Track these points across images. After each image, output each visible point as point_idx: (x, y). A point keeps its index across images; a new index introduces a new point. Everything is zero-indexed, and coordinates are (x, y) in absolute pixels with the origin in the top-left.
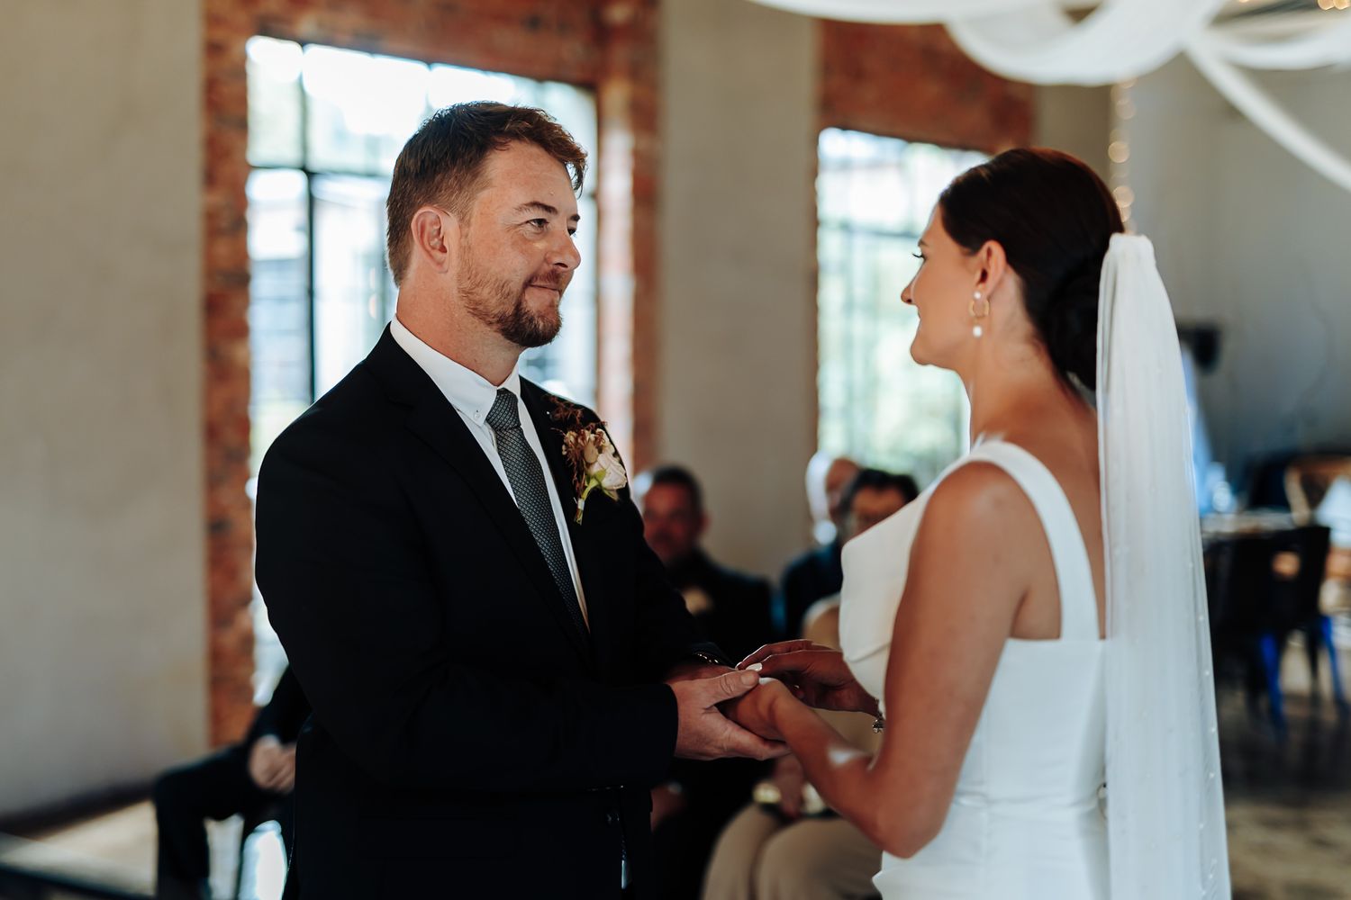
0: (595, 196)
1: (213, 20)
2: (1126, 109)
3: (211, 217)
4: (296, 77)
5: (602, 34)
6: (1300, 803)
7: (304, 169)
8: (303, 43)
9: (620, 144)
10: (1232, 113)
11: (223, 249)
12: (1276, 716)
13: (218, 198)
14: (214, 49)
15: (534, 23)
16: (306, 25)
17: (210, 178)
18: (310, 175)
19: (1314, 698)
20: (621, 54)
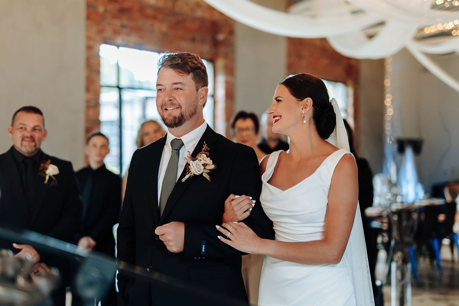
0: (213, 96)
1: (89, 38)
2: (389, 68)
3: (88, 102)
4: (116, 62)
5: (216, 44)
6: (445, 294)
7: (118, 87)
8: (118, 46)
9: (221, 79)
10: (425, 70)
11: (92, 112)
12: (439, 267)
13: (90, 96)
14: (89, 48)
15: (193, 40)
16: (119, 40)
17: (88, 90)
18: (120, 89)
19: (453, 261)
20: (222, 50)
